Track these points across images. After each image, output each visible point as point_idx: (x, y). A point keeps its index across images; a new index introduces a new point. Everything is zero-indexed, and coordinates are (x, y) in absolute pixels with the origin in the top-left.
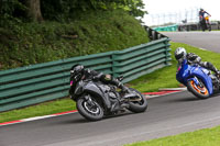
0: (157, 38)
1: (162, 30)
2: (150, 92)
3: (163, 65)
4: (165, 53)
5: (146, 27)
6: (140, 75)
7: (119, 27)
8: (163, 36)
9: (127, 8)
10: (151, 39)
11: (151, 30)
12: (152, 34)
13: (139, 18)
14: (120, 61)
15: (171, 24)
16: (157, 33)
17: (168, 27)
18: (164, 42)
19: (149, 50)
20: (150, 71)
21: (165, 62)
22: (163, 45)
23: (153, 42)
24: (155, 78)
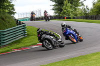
0: (20, 24)
1: (23, 20)
2: (17, 48)
3: (23, 36)
4: (24, 31)
5: (15, 19)
6: (13, 41)
7: (3, 19)
8: (23, 23)
9: (7, 11)
10: (18, 25)
11: (17, 21)
12: (18, 22)
13: (12, 15)
14: (4, 35)
15: (27, 18)
16: (20, 22)
17: (26, 19)
18: (23, 26)
19: (16, 29)
20: (17, 39)
21: (24, 35)
22: (23, 27)
23: (18, 26)
24: (20, 42)
